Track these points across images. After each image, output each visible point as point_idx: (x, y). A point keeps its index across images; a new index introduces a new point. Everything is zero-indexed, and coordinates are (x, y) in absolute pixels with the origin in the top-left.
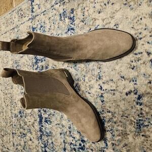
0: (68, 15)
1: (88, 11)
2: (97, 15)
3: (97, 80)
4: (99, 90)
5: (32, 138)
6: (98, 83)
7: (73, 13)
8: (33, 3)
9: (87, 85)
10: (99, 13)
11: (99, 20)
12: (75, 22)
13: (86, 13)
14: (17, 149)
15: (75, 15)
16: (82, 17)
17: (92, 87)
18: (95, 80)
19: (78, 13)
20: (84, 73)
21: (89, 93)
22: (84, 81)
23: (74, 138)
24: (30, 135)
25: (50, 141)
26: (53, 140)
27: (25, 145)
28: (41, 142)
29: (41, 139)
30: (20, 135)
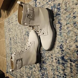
0: (56, 7)
1: (69, 4)
2: (75, 6)
3: (74, 42)
4: (76, 48)
5: (36, 71)
6: (75, 44)
7: (59, 6)
8: (36, 2)
9: (68, 45)
10: (76, 5)
11: (76, 8)
12: (61, 11)
13: (68, 5)
14: (28, 75)
15: (61, 7)
16: (65, 7)
17: (71, 46)
18: (73, 42)
19: (62, 5)
20: (66, 38)
21: (69, 49)
22: (66, 43)
23: (60, 73)
24: (34, 69)
25: (46, 73)
26: (47, 72)
27: (32, 74)
28: (40, 73)
29: (40, 71)
30: (29, 68)
